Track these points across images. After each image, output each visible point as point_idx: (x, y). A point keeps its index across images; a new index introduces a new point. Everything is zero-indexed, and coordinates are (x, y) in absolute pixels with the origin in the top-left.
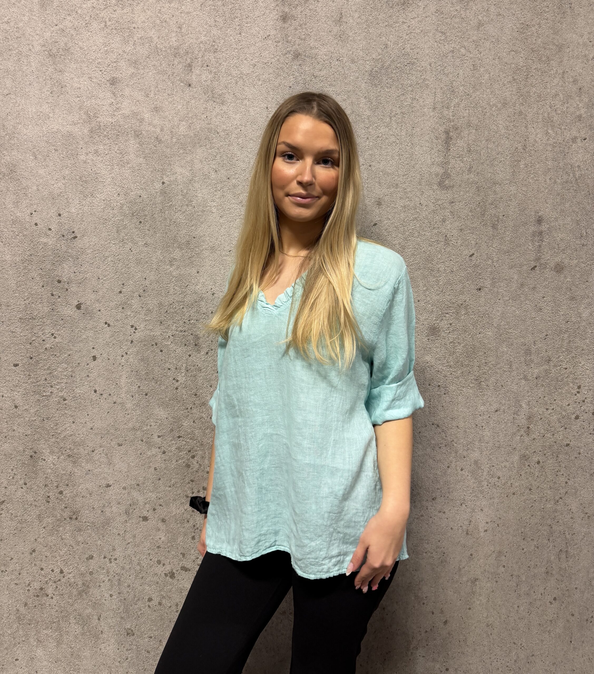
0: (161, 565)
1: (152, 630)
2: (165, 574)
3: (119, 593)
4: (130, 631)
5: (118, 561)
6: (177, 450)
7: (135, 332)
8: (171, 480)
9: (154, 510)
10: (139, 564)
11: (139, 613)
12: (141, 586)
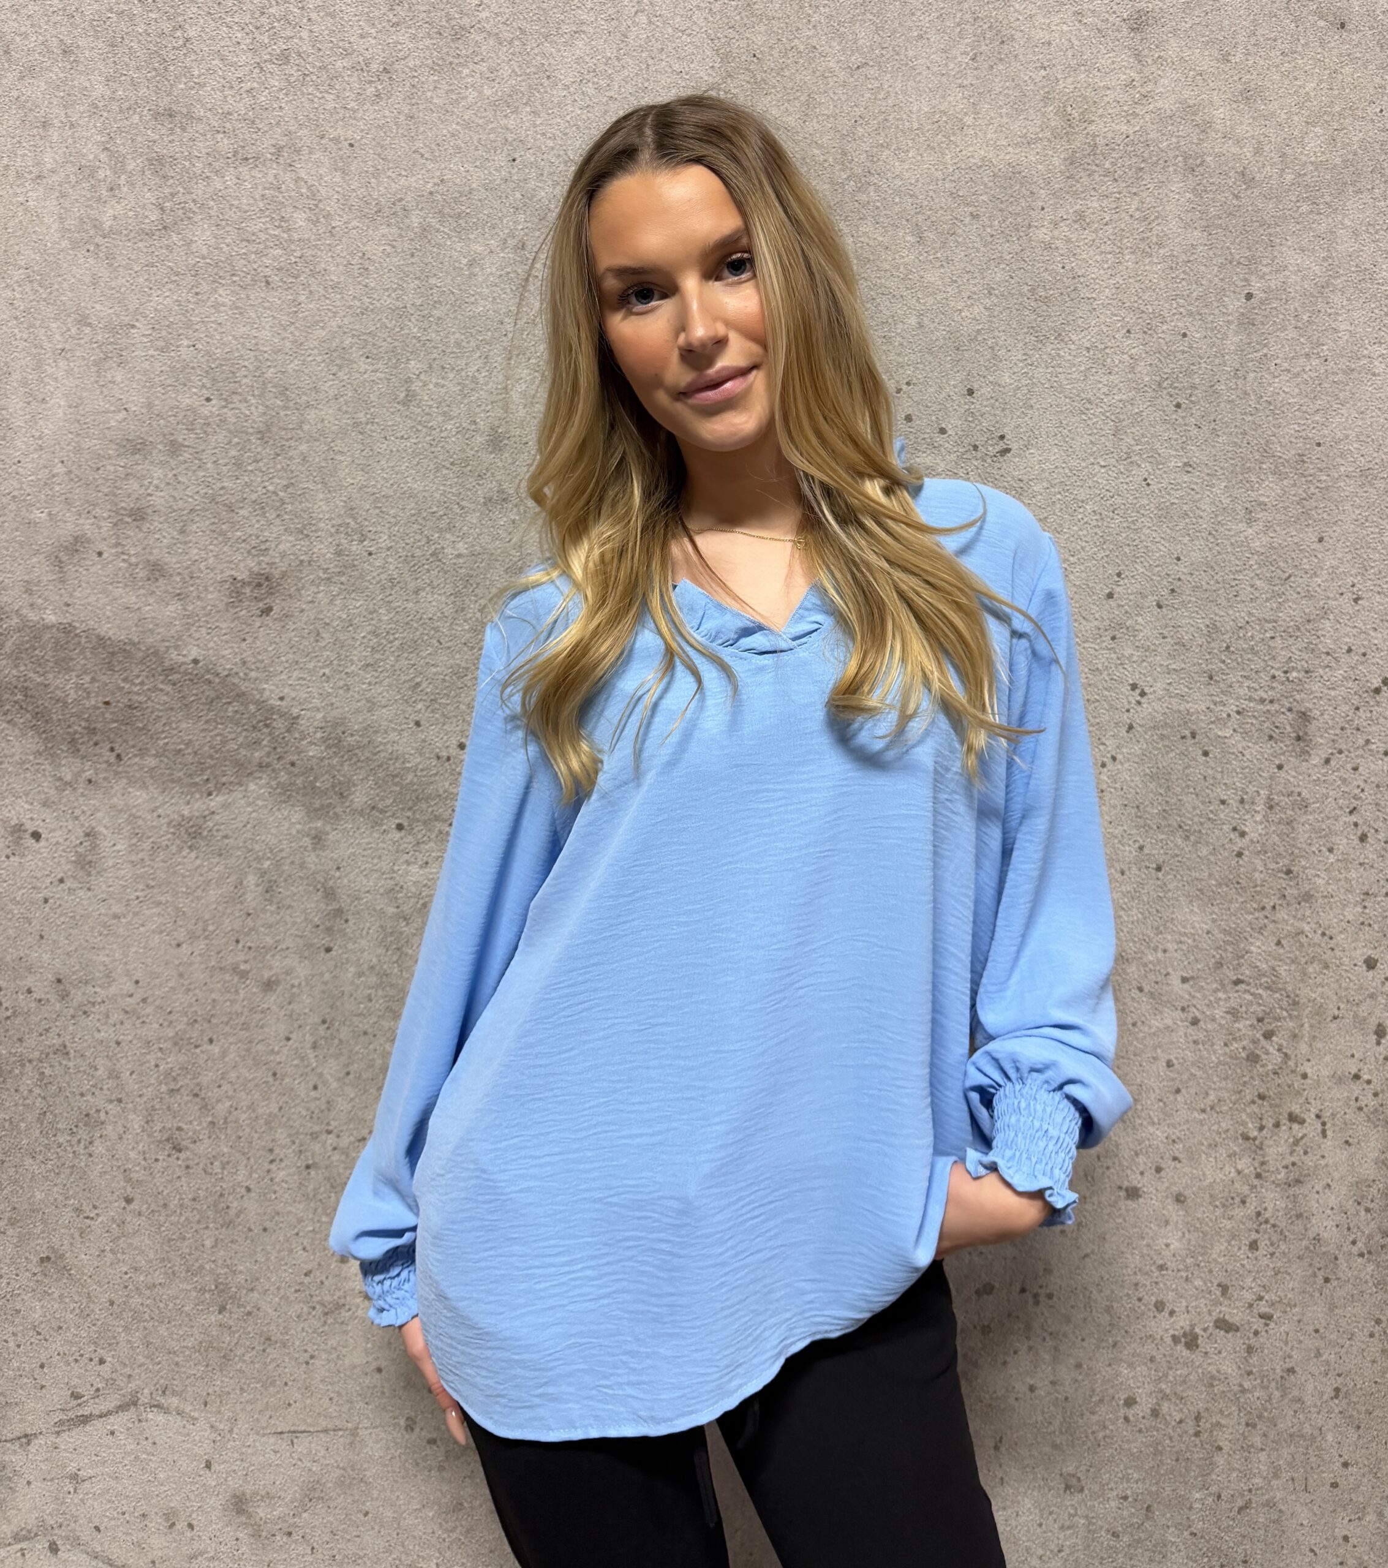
0: (1166, 1314)
1: (1128, 1480)
2: (1174, 1337)
3: (1053, 1383)
4: (1074, 1481)
5: (1055, 1299)
6: (1229, 1016)
7: (1139, 703)
8: (1207, 1094)
9: (1158, 1170)
10: (1108, 1310)
11: (1100, 1435)
12: (1110, 1365)
